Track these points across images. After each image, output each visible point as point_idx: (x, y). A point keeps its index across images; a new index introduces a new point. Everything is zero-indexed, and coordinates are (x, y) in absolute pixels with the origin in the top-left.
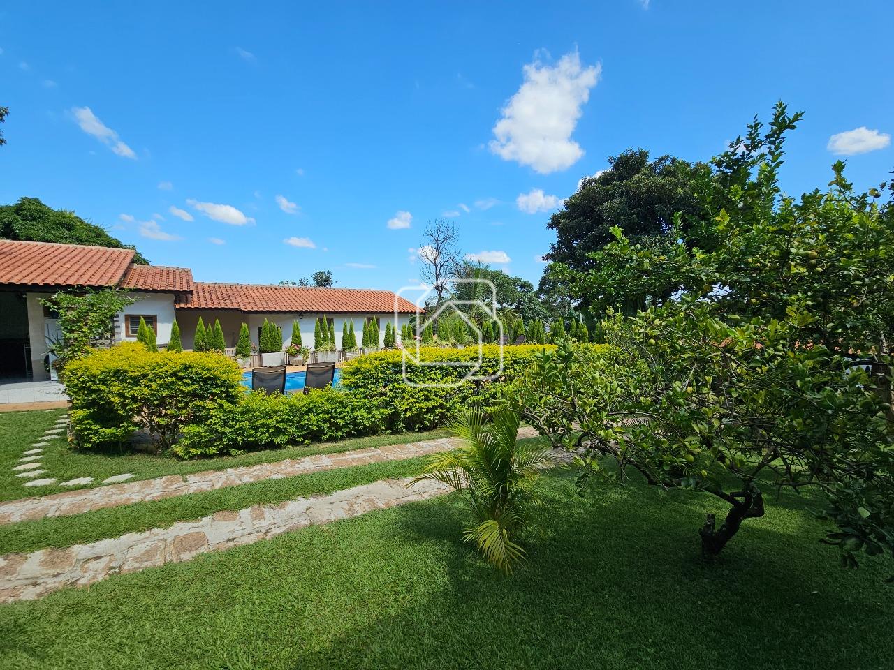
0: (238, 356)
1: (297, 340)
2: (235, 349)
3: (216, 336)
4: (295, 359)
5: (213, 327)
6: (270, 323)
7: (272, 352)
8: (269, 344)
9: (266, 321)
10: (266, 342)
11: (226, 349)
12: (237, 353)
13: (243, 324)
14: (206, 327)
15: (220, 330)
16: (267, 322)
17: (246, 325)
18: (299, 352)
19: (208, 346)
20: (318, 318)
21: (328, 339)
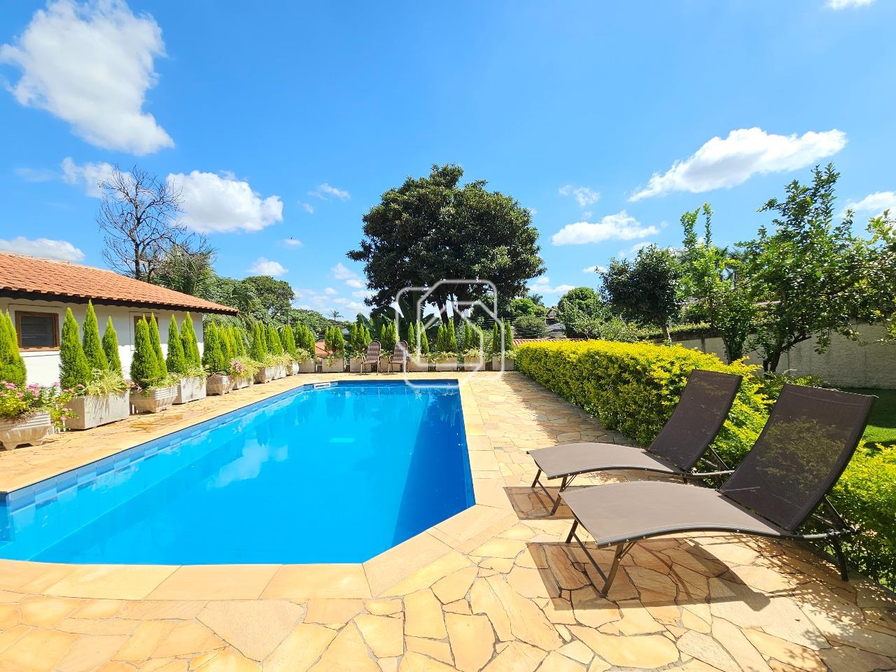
1: (11, 373)
18: (37, 403)
20: (16, 312)
21: (104, 360)
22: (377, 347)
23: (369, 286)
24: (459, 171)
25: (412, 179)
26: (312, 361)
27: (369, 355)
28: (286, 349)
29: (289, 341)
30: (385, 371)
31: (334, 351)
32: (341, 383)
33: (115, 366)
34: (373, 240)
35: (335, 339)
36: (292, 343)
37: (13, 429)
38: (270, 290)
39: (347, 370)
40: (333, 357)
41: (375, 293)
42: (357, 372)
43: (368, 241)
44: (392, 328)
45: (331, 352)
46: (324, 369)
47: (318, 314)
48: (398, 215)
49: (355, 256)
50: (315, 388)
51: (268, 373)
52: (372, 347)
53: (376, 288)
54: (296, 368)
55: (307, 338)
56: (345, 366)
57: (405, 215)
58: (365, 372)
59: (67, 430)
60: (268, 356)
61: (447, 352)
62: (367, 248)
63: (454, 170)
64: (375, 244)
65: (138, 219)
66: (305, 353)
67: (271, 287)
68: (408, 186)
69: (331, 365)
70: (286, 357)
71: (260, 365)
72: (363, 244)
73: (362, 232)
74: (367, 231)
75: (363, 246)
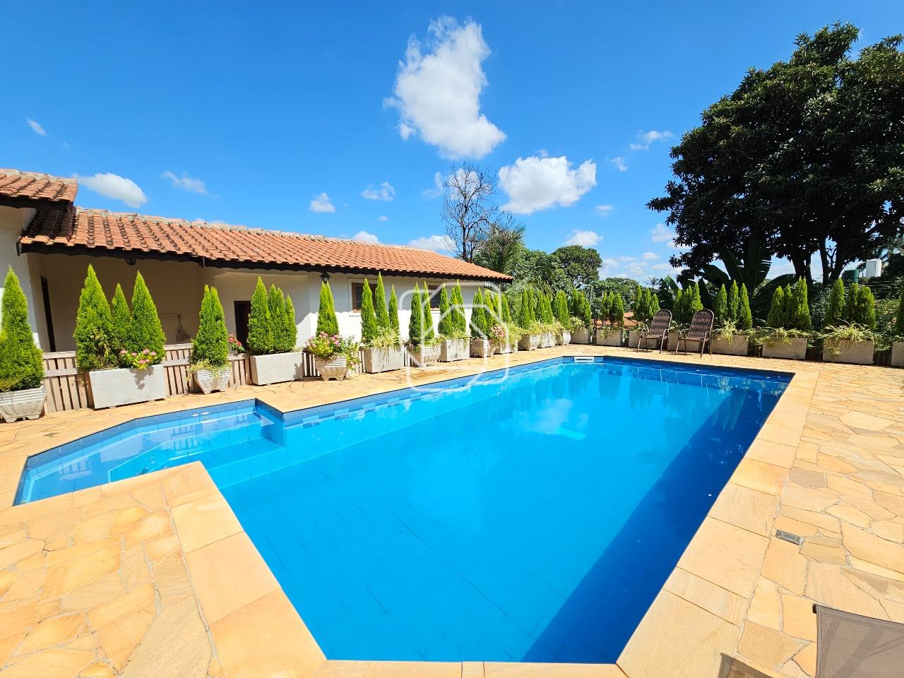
0: (200, 364)
1: (328, 326)
2: (190, 346)
3: (138, 314)
4: (329, 366)
5: (128, 294)
6: (268, 287)
7: (276, 351)
8: (271, 333)
9: (260, 283)
10: (262, 330)
11: (166, 348)
12: (195, 357)
13: (207, 288)
14: (110, 294)
15: (150, 302)
16: (261, 288)
17: (215, 291)
18: (338, 350)
19: (116, 343)
20: (352, 283)
21: (387, 321)
22: (667, 318)
23: (679, 241)
24: (848, 32)
25: (757, 71)
26: (586, 331)
27: (655, 327)
28: (557, 317)
29: (561, 309)
30: (672, 350)
31: (612, 321)
32: (607, 358)
33: (395, 325)
34: (686, 179)
35: (613, 307)
36: (565, 312)
37: (326, 367)
38: (577, 260)
39: (625, 345)
40: (609, 328)
41: (687, 249)
42: (635, 347)
43: (678, 181)
44: (691, 293)
45: (608, 323)
46: (598, 341)
47: (634, 283)
48: (724, 130)
49: (658, 205)
50: (576, 361)
51: (533, 341)
52: (659, 318)
53: (688, 242)
54: (567, 337)
55: (582, 306)
56: (624, 340)
57: (735, 129)
58: (646, 347)
59: (366, 372)
60: (535, 324)
61: (786, 328)
62: (675, 192)
63: (840, 33)
64: (689, 185)
65: (466, 207)
66: (579, 321)
67: (579, 257)
68: (749, 84)
69: (606, 337)
70: (556, 325)
71: (525, 332)
72: (670, 187)
73: (671, 171)
74: (678, 169)
75: (669, 189)
